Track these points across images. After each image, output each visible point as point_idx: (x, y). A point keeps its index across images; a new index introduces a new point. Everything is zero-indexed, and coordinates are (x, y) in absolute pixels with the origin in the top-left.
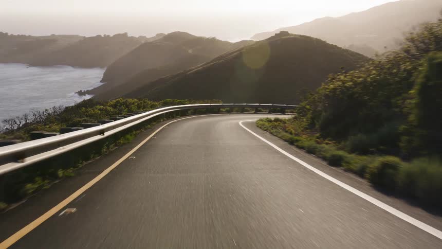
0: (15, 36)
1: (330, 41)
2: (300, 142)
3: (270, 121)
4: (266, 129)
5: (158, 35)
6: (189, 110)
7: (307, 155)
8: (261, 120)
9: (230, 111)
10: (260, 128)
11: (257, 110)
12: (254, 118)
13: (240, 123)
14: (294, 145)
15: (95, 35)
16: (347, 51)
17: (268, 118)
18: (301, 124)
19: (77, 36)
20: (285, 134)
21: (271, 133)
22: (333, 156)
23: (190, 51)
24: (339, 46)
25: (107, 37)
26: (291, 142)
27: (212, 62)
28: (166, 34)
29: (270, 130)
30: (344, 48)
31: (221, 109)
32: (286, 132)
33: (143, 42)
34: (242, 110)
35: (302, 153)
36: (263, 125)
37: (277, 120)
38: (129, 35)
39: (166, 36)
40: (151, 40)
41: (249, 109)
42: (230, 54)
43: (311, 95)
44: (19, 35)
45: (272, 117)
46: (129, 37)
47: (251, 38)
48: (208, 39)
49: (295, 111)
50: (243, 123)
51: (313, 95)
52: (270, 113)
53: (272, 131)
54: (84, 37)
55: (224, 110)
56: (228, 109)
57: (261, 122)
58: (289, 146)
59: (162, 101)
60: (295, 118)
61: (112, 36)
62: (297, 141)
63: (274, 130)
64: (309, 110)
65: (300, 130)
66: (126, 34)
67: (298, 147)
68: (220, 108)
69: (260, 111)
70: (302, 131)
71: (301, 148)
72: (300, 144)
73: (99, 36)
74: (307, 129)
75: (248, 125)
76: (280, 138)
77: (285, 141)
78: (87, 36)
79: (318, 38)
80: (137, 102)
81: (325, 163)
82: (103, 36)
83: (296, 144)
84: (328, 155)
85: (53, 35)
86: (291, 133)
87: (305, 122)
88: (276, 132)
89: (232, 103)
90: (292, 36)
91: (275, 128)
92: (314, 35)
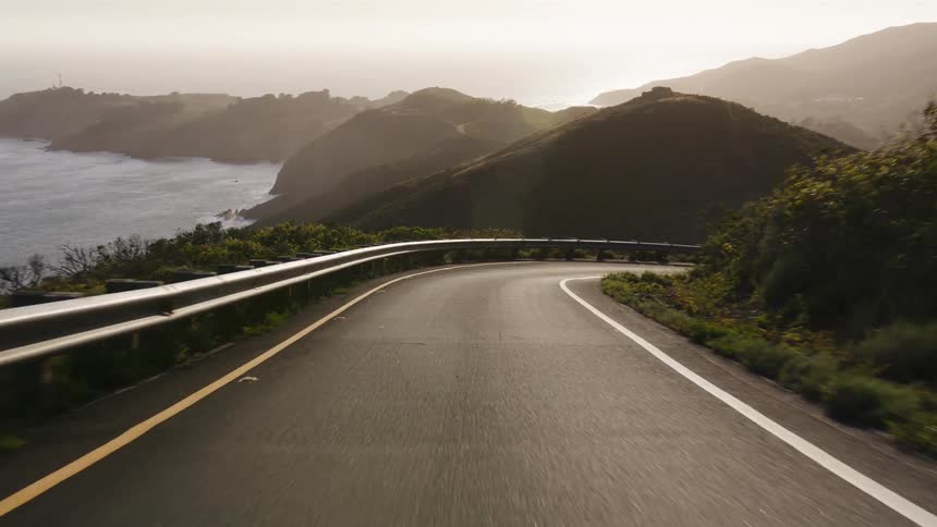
0: (97, 95)
1: (762, 109)
2: (724, 339)
3: (632, 279)
4: (624, 299)
5: (392, 94)
6: (447, 251)
7: (751, 381)
8: (613, 277)
9: (542, 255)
10: (612, 296)
11: (602, 256)
12: (595, 272)
13: (563, 285)
14: (705, 346)
15: (260, 95)
16: (799, 129)
17: (627, 273)
18: (712, 289)
19: (224, 97)
20: (676, 314)
21: (640, 311)
22: (845, 392)
23: (461, 128)
24: (782, 118)
25: (286, 99)
26: (699, 339)
27: (506, 151)
28: (410, 92)
29: (636, 303)
30: (794, 125)
31: (521, 252)
32: (679, 308)
33: (361, 109)
34: (570, 255)
35: (734, 372)
36: (618, 289)
37: (649, 278)
38: (333, 94)
39: (410, 96)
40: (378, 107)
41: (585, 252)
42: (546, 135)
43: (735, 219)
44: (104, 94)
45: (639, 270)
46: (333, 99)
47: (590, 103)
48: (499, 103)
49: (689, 258)
50: (569, 285)
51: (741, 218)
52: (632, 261)
53: (641, 305)
54: (239, 98)
55: (526, 254)
56: (537, 250)
57: (614, 284)
58: (693, 348)
59: (387, 231)
60: (695, 274)
61: (296, 95)
62: (715, 335)
63: (647, 304)
64: (732, 255)
65: (709, 305)
66: (326, 91)
67: (717, 352)
68: (517, 250)
69: (610, 257)
70: (717, 305)
71: (730, 356)
72: (721, 343)
73: (269, 97)
74: (729, 300)
75: (581, 288)
76: (663, 324)
77: (682, 333)
78: (245, 96)
79: (736, 102)
80: (325, 232)
81: (817, 414)
82: (277, 96)
83: (709, 343)
84: (827, 389)
85: (175, 94)
86: (690, 313)
87: (720, 283)
88: (653, 308)
89: (546, 238)
90: (678, 99)
91: (649, 297)
92: (726, 96)
